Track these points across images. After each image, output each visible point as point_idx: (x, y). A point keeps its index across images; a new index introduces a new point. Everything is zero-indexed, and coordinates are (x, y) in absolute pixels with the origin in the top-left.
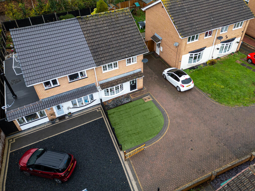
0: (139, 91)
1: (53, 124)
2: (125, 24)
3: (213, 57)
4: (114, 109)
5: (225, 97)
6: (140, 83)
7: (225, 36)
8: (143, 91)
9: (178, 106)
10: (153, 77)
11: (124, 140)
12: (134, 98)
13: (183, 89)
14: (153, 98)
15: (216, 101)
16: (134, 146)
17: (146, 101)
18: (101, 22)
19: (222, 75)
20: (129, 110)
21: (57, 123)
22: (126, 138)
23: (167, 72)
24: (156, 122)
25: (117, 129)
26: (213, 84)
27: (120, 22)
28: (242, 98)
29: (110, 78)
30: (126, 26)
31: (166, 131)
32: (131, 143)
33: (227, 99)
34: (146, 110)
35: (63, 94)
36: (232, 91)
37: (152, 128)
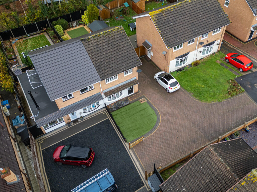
0: (136, 94)
1: (69, 126)
2: (121, 41)
3: (196, 59)
4: (116, 111)
5: (204, 95)
6: (136, 88)
7: (206, 41)
8: (139, 94)
9: (167, 105)
10: (146, 81)
11: (127, 135)
12: (132, 100)
13: (171, 91)
14: (147, 100)
15: (197, 99)
16: (135, 139)
17: (142, 103)
18: (101, 42)
19: (203, 76)
20: (128, 111)
21: (72, 125)
22: (129, 133)
23: (158, 76)
24: (151, 119)
25: (121, 127)
26: (196, 84)
27: (116, 39)
28: (217, 95)
29: (112, 87)
30: (122, 43)
31: (159, 126)
32: (133, 137)
33: (206, 96)
34: (142, 110)
35: (77, 103)
36: (210, 90)
37: (147, 124)
